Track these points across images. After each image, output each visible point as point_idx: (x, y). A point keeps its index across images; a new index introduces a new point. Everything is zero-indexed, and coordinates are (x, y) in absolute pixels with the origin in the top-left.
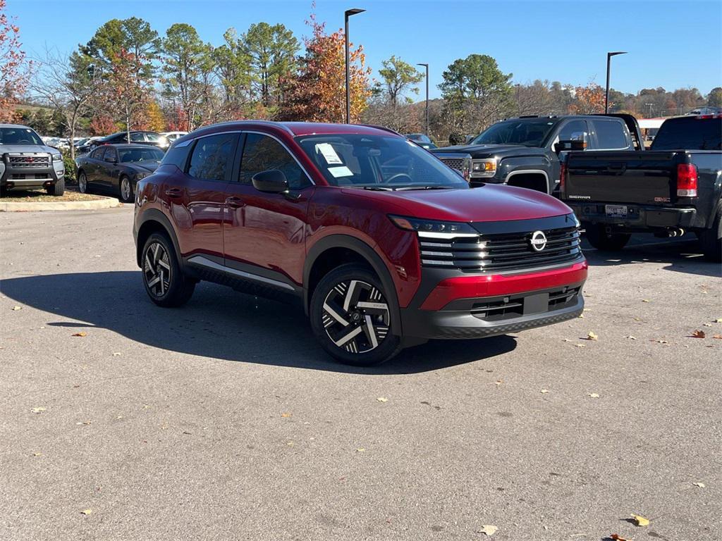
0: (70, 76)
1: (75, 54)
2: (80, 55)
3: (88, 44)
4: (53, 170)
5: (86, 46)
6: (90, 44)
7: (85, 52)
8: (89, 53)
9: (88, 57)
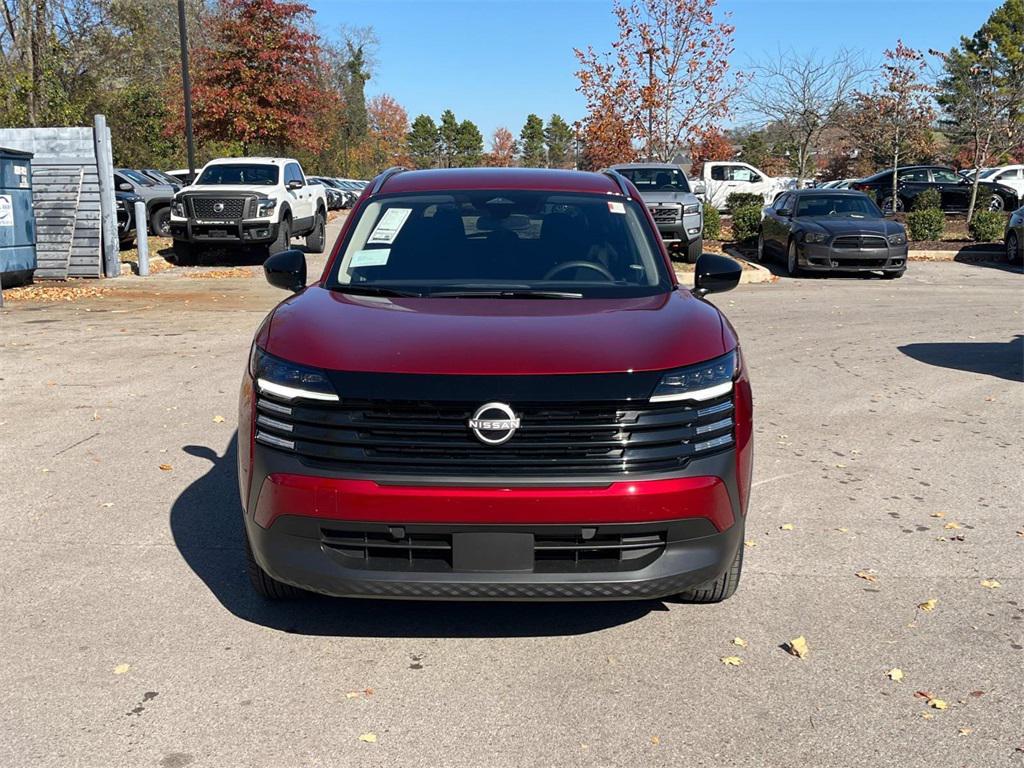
0: (945, 84)
1: (954, 51)
2: (960, 52)
3: (975, 36)
4: (682, 227)
5: (971, 38)
6: (979, 35)
7: (969, 47)
8: (975, 48)
9: (972, 54)
